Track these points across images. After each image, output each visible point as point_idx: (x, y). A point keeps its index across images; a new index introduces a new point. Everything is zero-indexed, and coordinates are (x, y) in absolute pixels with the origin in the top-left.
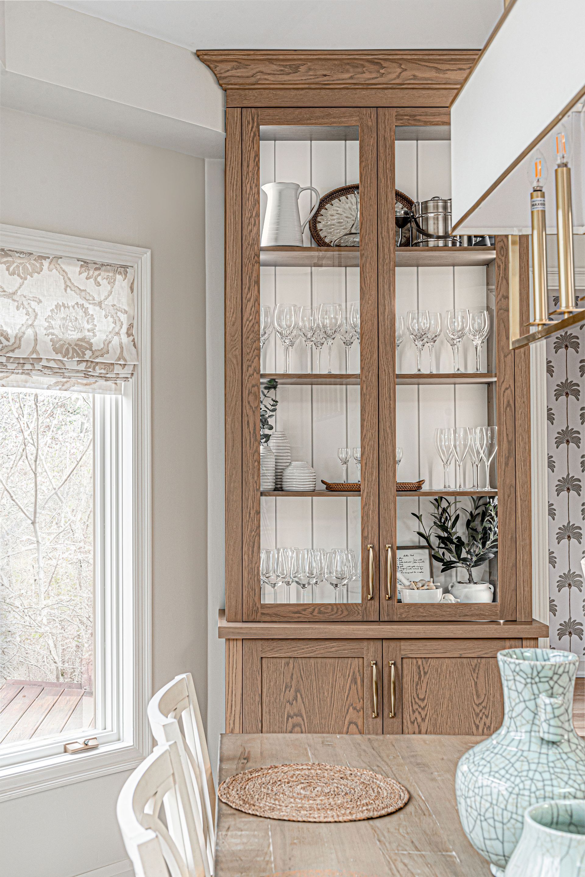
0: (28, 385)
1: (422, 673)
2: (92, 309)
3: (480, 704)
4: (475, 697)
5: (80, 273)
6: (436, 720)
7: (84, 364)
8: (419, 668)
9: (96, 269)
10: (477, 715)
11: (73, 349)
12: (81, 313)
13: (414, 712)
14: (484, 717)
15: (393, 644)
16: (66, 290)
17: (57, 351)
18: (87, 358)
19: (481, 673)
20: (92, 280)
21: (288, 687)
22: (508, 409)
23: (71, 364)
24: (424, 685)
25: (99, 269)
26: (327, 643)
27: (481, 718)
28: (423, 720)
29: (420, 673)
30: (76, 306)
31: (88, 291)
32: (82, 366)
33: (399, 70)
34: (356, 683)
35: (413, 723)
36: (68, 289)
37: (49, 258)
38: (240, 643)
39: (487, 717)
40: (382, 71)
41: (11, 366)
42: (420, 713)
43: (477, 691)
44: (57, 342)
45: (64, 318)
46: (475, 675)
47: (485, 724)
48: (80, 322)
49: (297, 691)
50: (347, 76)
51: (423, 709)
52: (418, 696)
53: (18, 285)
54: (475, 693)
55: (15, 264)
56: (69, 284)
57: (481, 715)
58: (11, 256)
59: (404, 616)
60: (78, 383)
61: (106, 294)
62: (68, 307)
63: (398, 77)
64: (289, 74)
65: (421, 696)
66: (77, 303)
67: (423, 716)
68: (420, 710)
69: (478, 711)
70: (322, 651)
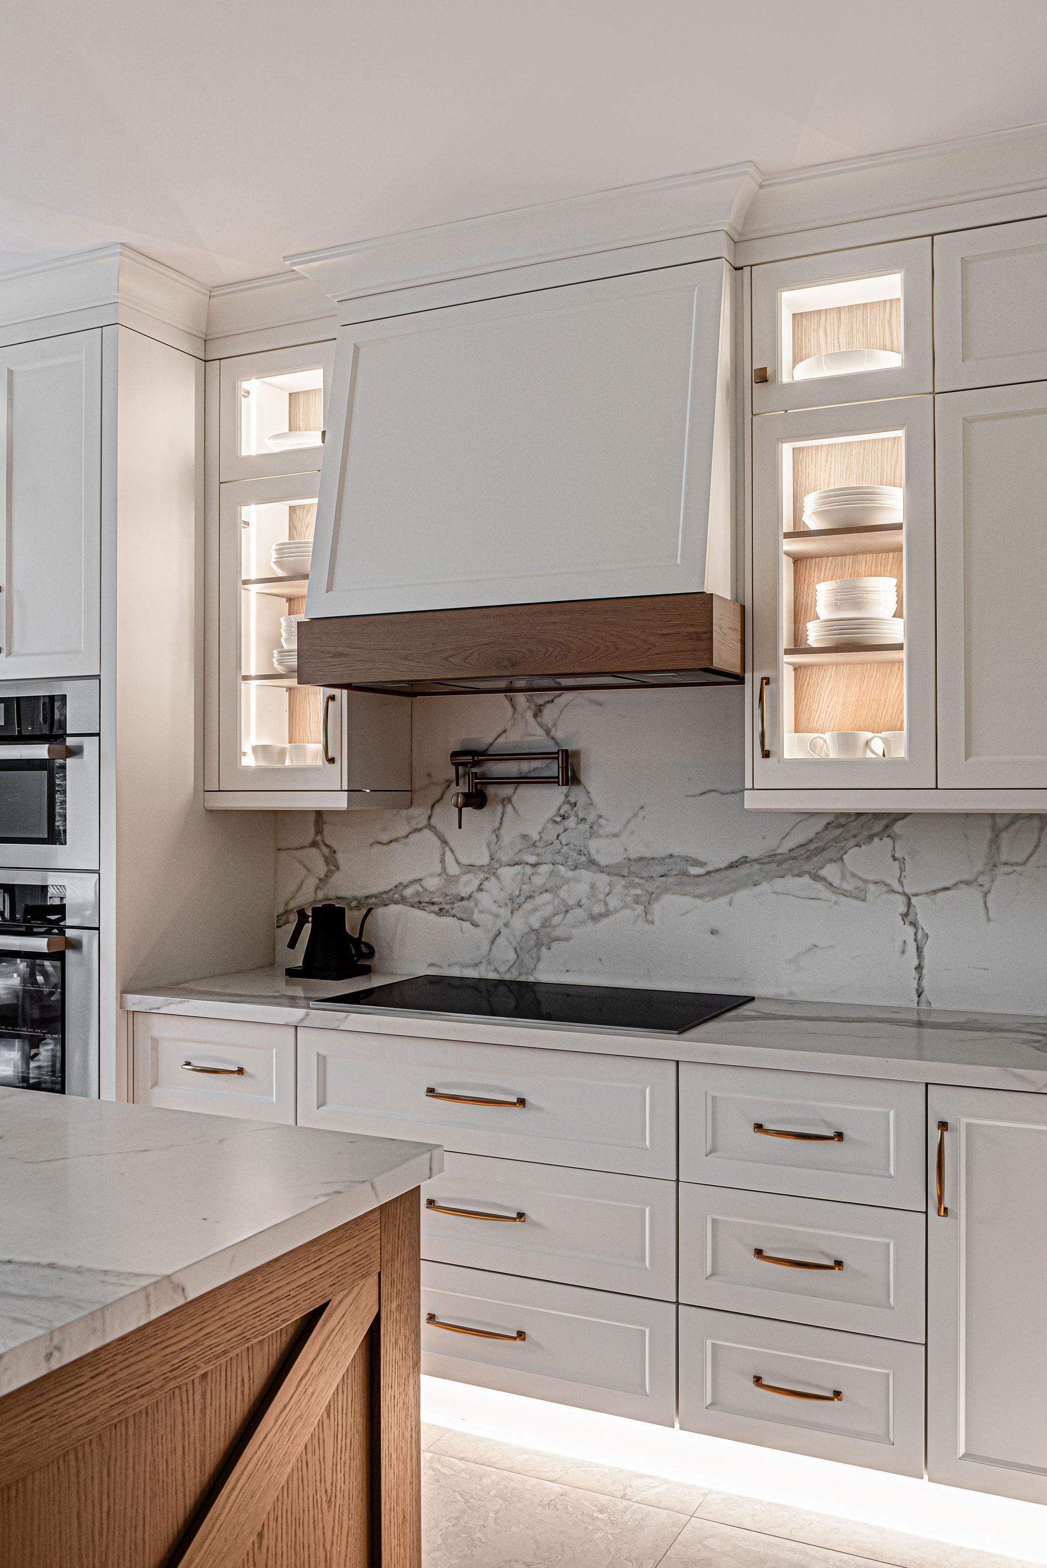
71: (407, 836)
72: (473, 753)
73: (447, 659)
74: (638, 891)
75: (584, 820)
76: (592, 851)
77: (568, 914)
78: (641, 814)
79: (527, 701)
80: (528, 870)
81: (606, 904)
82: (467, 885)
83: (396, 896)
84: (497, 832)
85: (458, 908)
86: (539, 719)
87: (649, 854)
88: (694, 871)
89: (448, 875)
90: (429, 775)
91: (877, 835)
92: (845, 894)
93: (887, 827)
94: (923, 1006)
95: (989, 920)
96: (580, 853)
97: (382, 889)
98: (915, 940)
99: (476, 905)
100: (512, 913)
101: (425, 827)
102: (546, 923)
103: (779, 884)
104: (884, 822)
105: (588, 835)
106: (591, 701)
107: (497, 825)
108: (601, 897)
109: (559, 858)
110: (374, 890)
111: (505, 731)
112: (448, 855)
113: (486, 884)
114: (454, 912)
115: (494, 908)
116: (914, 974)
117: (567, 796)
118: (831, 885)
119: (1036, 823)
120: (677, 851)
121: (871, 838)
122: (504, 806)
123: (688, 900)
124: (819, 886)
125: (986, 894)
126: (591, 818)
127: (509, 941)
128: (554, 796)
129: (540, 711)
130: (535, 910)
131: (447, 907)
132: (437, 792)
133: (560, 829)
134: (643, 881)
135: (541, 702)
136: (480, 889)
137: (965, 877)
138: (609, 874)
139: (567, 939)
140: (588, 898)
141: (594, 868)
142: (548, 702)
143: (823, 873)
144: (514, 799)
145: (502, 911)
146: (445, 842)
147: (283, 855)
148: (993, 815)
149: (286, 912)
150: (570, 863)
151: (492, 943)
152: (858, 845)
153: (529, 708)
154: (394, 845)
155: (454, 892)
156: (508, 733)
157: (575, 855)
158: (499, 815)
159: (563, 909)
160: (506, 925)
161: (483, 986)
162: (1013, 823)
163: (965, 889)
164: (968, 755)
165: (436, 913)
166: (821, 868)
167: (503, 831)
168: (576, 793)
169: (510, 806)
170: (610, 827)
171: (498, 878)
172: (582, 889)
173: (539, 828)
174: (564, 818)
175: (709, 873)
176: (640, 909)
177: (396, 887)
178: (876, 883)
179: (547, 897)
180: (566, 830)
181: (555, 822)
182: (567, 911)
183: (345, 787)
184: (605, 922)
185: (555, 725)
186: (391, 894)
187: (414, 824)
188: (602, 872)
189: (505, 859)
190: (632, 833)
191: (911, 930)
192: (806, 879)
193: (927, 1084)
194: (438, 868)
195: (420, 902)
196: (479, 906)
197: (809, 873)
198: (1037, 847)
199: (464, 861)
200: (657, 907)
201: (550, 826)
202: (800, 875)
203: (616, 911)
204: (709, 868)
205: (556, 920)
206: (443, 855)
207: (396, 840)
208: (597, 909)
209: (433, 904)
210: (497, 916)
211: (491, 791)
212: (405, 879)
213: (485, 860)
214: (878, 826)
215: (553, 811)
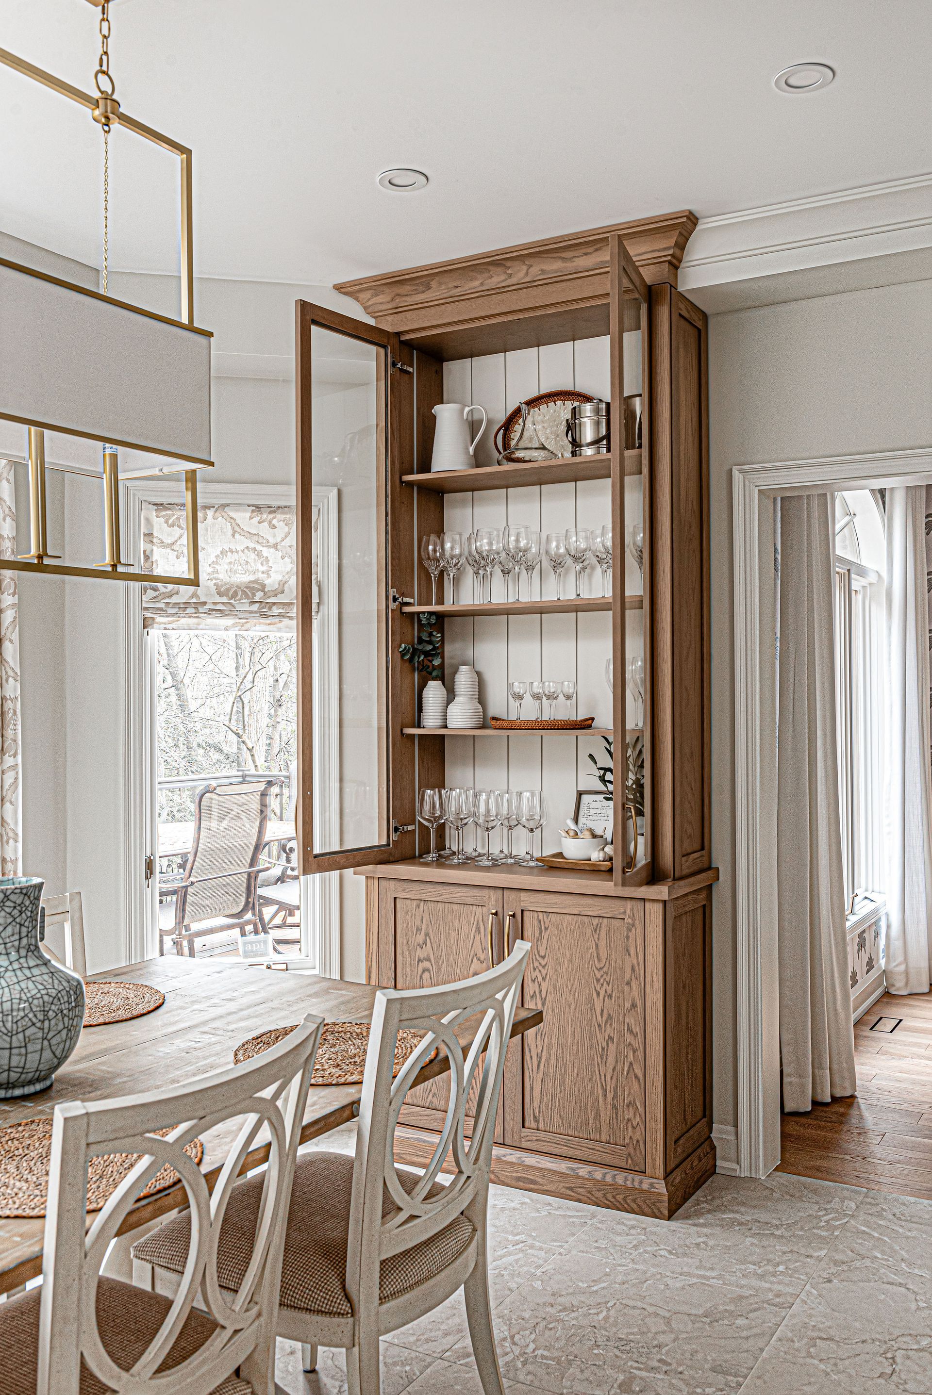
0: (201, 627)
1: (543, 928)
2: (266, 552)
3: (601, 968)
4: (596, 960)
5: (251, 518)
6: (556, 981)
7: (257, 605)
8: (540, 922)
9: (270, 513)
10: (598, 980)
11: (243, 591)
12: (253, 556)
13: (534, 969)
14: (605, 983)
15: (513, 895)
16: (233, 536)
17: (220, 594)
18: (257, 599)
19: (603, 934)
20: (266, 524)
21: (419, 930)
23: (244, 606)
24: (545, 942)
25: (275, 512)
26: (451, 887)
27: (602, 985)
28: (544, 979)
29: (540, 929)
30: (246, 550)
31: (261, 534)
32: (255, 607)
33: (525, 268)
34: (480, 933)
35: (533, 981)
36: (237, 535)
37: (213, 507)
38: (376, 882)
39: (608, 984)
40: (509, 272)
41: (170, 611)
42: (540, 971)
43: (598, 954)
44: (222, 586)
45: (230, 563)
46: (596, 936)
47: (606, 992)
48: (253, 565)
49: (427, 934)
50: (477, 283)
51: (544, 967)
52: (538, 952)
53: (178, 535)
54: (595, 955)
55: (175, 517)
56: (238, 530)
57: (602, 980)
58: (170, 509)
60: (260, 623)
61: (283, 535)
62: (237, 552)
63: (527, 274)
64: (423, 292)
65: (542, 954)
66: (247, 547)
67: (544, 975)
68: (540, 968)
69: (598, 975)
70: (447, 896)
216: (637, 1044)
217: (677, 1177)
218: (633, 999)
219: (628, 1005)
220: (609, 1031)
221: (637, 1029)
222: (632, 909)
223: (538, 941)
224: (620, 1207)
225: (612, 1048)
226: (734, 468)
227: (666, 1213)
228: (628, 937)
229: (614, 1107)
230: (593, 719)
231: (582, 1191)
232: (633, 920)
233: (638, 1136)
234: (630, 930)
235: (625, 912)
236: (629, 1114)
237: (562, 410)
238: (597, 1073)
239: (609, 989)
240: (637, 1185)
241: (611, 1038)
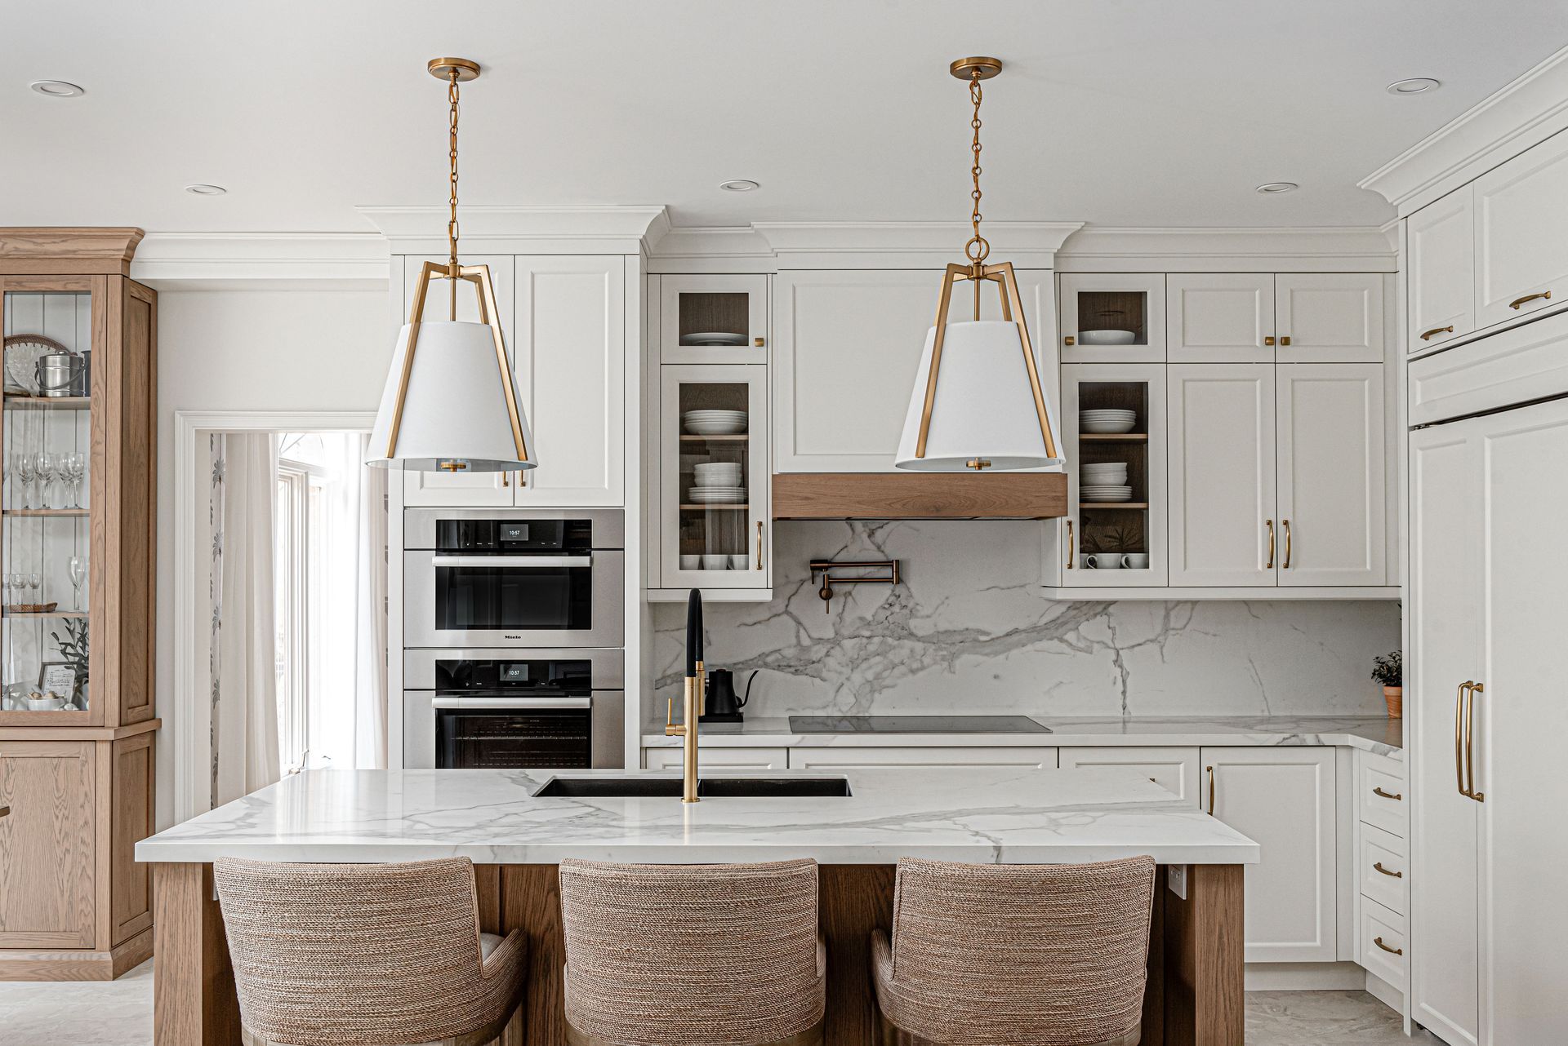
1: (10, 769)
3: (60, 797)
4: (55, 791)
6: (22, 811)
8: (8, 766)
10: (57, 807)
14: (63, 809)
19: (61, 771)
22: (99, 542)
24: (12, 781)
27: (60, 810)
29: (7, 771)
39: (66, 809)
43: (57, 787)
46: (55, 773)
47: (64, 815)
51: (10, 802)
52: (6, 790)
54: (55, 788)
57: (60, 807)
59: (6, 721)
71: (769, 619)
72: (825, 561)
73: (890, 505)
74: (945, 653)
75: (906, 606)
76: (912, 627)
77: (895, 670)
78: (947, 602)
79: (864, 526)
80: (865, 641)
81: (922, 662)
82: (818, 652)
83: (760, 662)
84: (840, 616)
85: (810, 669)
86: (873, 539)
87: (951, 628)
88: (983, 638)
89: (801, 646)
90: (787, 577)
91: (1099, 613)
92: (1080, 650)
93: (1105, 609)
94: (1126, 716)
95: (1164, 661)
96: (903, 628)
97: (748, 658)
98: (1122, 676)
99: (825, 666)
100: (852, 670)
101: (783, 613)
102: (878, 677)
103: (1039, 645)
104: (1103, 606)
105: (908, 616)
106: (911, 528)
107: (841, 611)
108: (918, 657)
109: (887, 632)
110: (742, 659)
111: (846, 547)
112: (802, 631)
113: (832, 652)
114: (807, 671)
115: (839, 668)
116: (1121, 696)
117: (893, 591)
118: (1071, 644)
119: (1189, 605)
120: (971, 625)
121: (1095, 615)
122: (846, 598)
123: (980, 658)
124: (1064, 645)
125: (1162, 648)
126: (911, 605)
127: (850, 689)
128: (885, 590)
129: (873, 533)
130: (870, 667)
131: (801, 668)
132: (794, 587)
133: (888, 613)
134: (946, 646)
135: (874, 528)
136: (827, 655)
137: (1152, 637)
138: (924, 642)
139: (893, 687)
140: (909, 658)
141: (913, 638)
142: (879, 528)
143: (1066, 637)
144: (853, 594)
145: (844, 670)
146: (799, 623)
147: (660, 634)
148: (1166, 602)
149: (664, 677)
150: (896, 635)
151: (837, 691)
152: (1088, 620)
153: (865, 531)
154: (758, 626)
155: (807, 657)
156: (849, 548)
157: (899, 630)
158: (842, 604)
159: (891, 666)
160: (848, 679)
161: (829, 722)
162: (1176, 606)
163: (1149, 646)
164: (1185, 568)
165: (792, 673)
166: (1065, 634)
167: (846, 614)
168: (900, 589)
169: (850, 597)
170: (924, 611)
171: (840, 646)
172: (905, 652)
173: (873, 611)
174: (891, 605)
175: (993, 639)
176: (945, 664)
177: (759, 656)
178: (1098, 642)
179: (878, 659)
180: (892, 614)
181: (884, 608)
182: (893, 668)
183: (770, 586)
184: (921, 674)
185: (884, 542)
186: (755, 661)
187: (775, 611)
188: (919, 641)
189: (846, 632)
190: (940, 614)
191: (1119, 670)
192: (1056, 642)
193: (1201, 747)
194: (794, 641)
195: (779, 666)
196: (827, 667)
197: (1057, 638)
198: (1190, 619)
199: (815, 635)
200: (958, 663)
201: (881, 611)
202: (1051, 639)
203: (928, 666)
204: (993, 636)
205: (887, 673)
206: (798, 632)
207: (760, 622)
208: (915, 665)
209: (790, 666)
210: (840, 673)
211: (836, 588)
212: (766, 650)
213: (831, 634)
214: (1100, 608)
215: (881, 601)
216: (90, 851)
217: (121, 951)
218: (86, 818)
219: (81, 822)
220: (66, 845)
221: (90, 840)
222: (85, 750)
223: (5, 781)
224: (74, 977)
225: (69, 858)
226: (176, 412)
227: (111, 975)
228: (82, 771)
229: (70, 903)
230: (56, 604)
231: (42, 972)
232: (87, 757)
233: (90, 921)
234: (83, 765)
235: (79, 753)
236: (82, 906)
237: (35, 351)
238: (56, 879)
239: (66, 813)
240: (88, 959)
241: (67, 850)
